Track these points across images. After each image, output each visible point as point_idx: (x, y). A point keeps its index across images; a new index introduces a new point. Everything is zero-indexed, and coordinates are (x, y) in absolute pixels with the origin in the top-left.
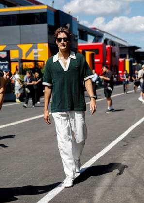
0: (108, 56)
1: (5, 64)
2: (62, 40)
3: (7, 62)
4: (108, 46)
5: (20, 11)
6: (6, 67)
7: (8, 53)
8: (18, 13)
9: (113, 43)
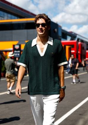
0: (80, 49)
1: (18, 53)
2: (41, 25)
3: (19, 52)
4: (79, 43)
5: (27, 21)
6: (18, 54)
7: (20, 46)
8: (26, 22)
9: (82, 41)
